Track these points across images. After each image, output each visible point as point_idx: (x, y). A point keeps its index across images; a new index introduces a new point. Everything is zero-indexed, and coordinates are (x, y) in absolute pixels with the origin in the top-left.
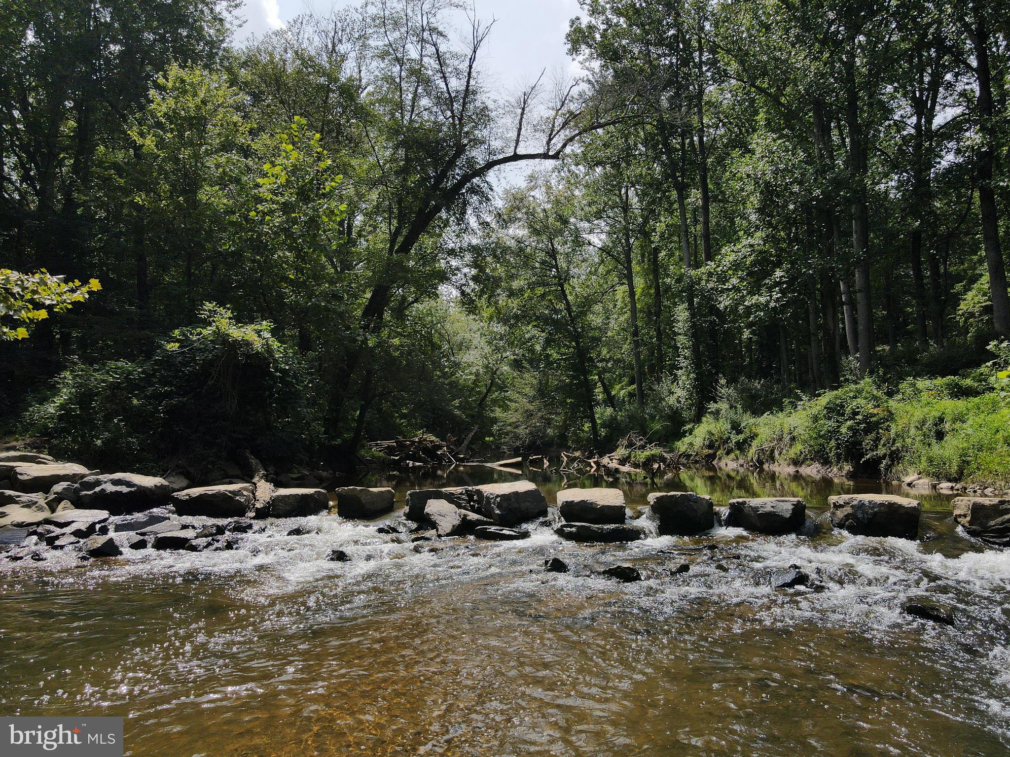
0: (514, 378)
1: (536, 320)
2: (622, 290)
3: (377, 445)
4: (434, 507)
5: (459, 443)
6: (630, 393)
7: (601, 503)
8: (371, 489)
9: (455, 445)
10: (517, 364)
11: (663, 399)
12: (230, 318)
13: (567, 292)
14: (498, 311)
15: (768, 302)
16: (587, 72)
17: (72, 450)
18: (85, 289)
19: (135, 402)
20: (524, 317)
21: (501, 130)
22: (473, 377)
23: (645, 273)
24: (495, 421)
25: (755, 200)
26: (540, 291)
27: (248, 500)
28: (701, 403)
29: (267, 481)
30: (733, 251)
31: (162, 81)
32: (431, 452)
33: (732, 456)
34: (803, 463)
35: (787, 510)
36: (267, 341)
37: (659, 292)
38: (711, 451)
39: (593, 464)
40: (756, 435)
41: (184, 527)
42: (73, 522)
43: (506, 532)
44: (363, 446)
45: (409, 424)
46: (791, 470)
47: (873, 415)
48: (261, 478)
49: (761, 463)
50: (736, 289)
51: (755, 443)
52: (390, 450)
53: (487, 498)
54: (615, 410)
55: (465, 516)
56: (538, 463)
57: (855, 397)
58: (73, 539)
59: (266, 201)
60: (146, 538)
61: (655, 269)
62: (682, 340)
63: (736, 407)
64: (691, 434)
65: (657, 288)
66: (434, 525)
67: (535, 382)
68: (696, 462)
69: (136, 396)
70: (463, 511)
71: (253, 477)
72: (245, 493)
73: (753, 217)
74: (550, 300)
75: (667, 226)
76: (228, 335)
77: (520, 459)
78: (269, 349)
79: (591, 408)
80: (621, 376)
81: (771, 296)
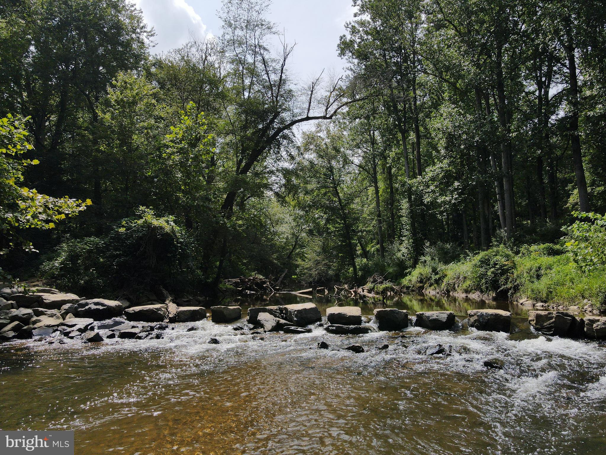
0: (308, 241)
1: (320, 208)
2: (371, 190)
3: (229, 281)
4: (263, 316)
5: (276, 280)
6: (377, 249)
7: (349, 314)
8: (229, 307)
9: (274, 281)
10: (310, 232)
11: (394, 254)
12: (153, 215)
13: (339, 191)
14: (299, 203)
15: (451, 200)
16: (350, 64)
17: (68, 286)
18: (84, 204)
19: (101, 260)
20: (314, 206)
21: (299, 103)
22: (285, 240)
23: (385, 180)
24: (297, 266)
25: (443, 143)
26: (323, 191)
27: (165, 313)
28: (416, 256)
29: (173, 303)
30: (431, 171)
31: (114, 82)
32: (260, 285)
33: (433, 287)
34: (470, 292)
35: (444, 318)
36: (173, 227)
37: (392, 191)
38: (421, 285)
39: (352, 292)
40: (446, 275)
41: (133, 327)
42: (76, 325)
43: (299, 329)
44: (221, 282)
45: (247, 269)
46: (464, 295)
47: (505, 265)
48: (170, 301)
49: (448, 291)
50: (433, 192)
51: (445, 280)
52: (236, 284)
53: (290, 312)
54: (367, 261)
55: (279, 321)
56: (322, 291)
57: (496, 255)
58: (78, 333)
59: (171, 147)
60: (114, 332)
61: (390, 178)
62: (404, 219)
63: (435, 260)
64: (410, 274)
65: (392, 188)
66: (262, 326)
67: (321, 243)
68: (413, 291)
69: (101, 256)
70: (278, 319)
71: (165, 301)
72: (163, 309)
73: (443, 152)
74: (329, 196)
75: (396, 154)
76: (151, 223)
77: (311, 289)
78: (173, 231)
79: (353, 259)
80: (372, 240)
81: (452, 196)
